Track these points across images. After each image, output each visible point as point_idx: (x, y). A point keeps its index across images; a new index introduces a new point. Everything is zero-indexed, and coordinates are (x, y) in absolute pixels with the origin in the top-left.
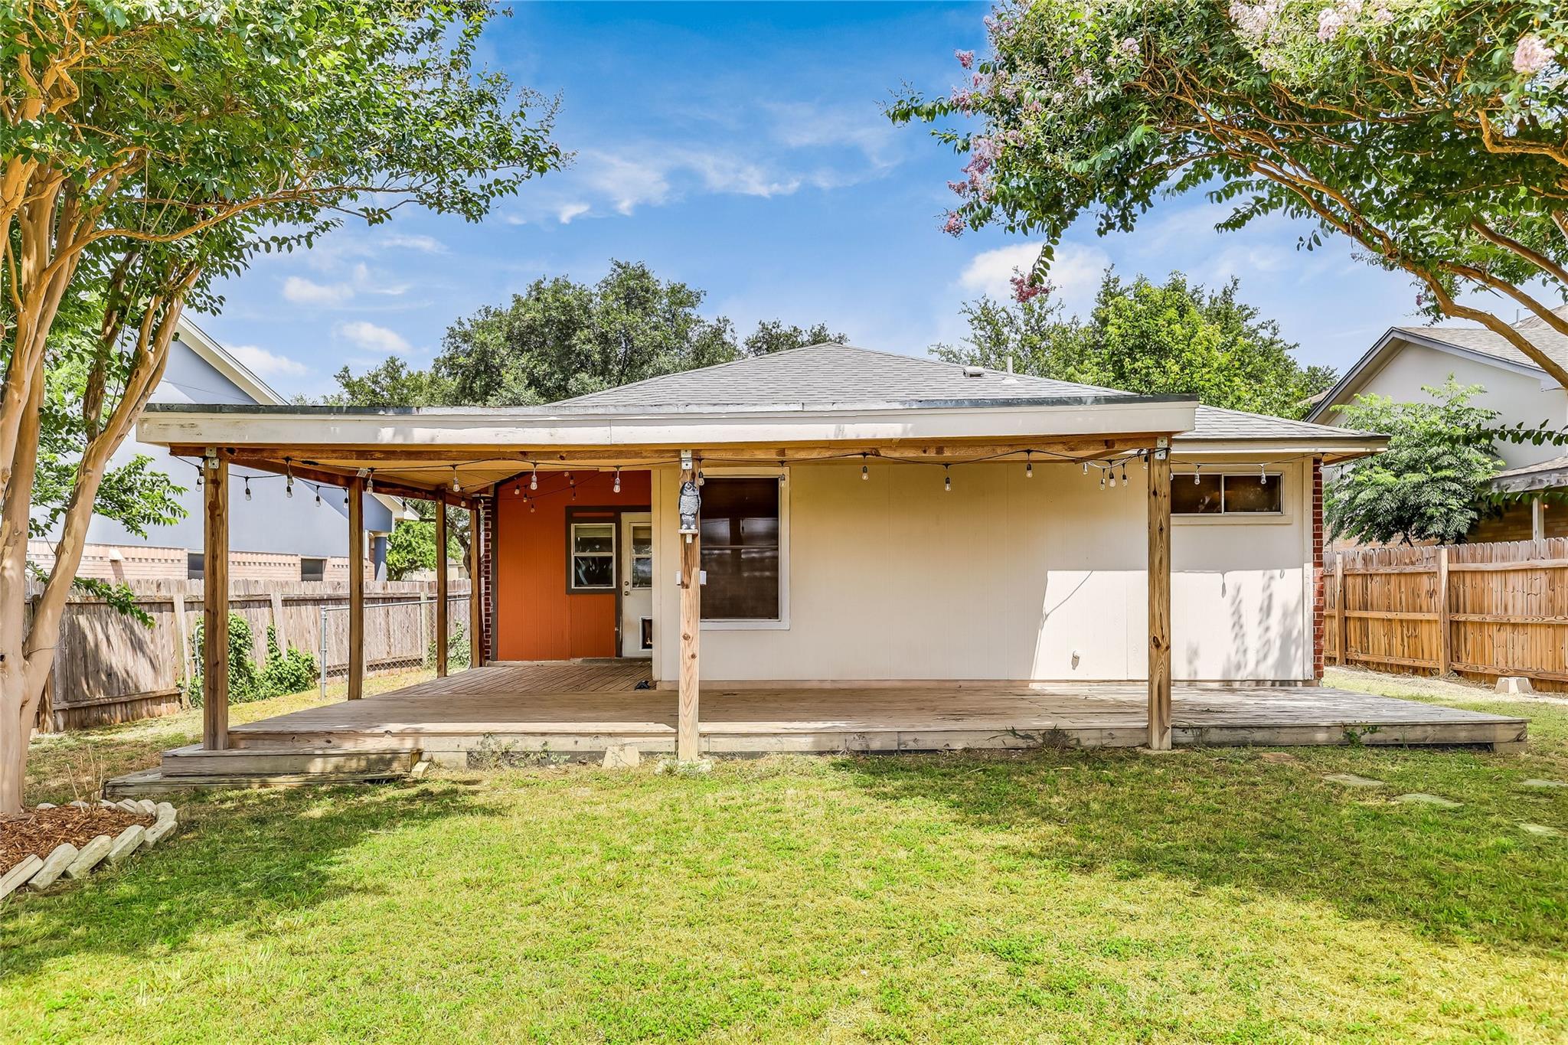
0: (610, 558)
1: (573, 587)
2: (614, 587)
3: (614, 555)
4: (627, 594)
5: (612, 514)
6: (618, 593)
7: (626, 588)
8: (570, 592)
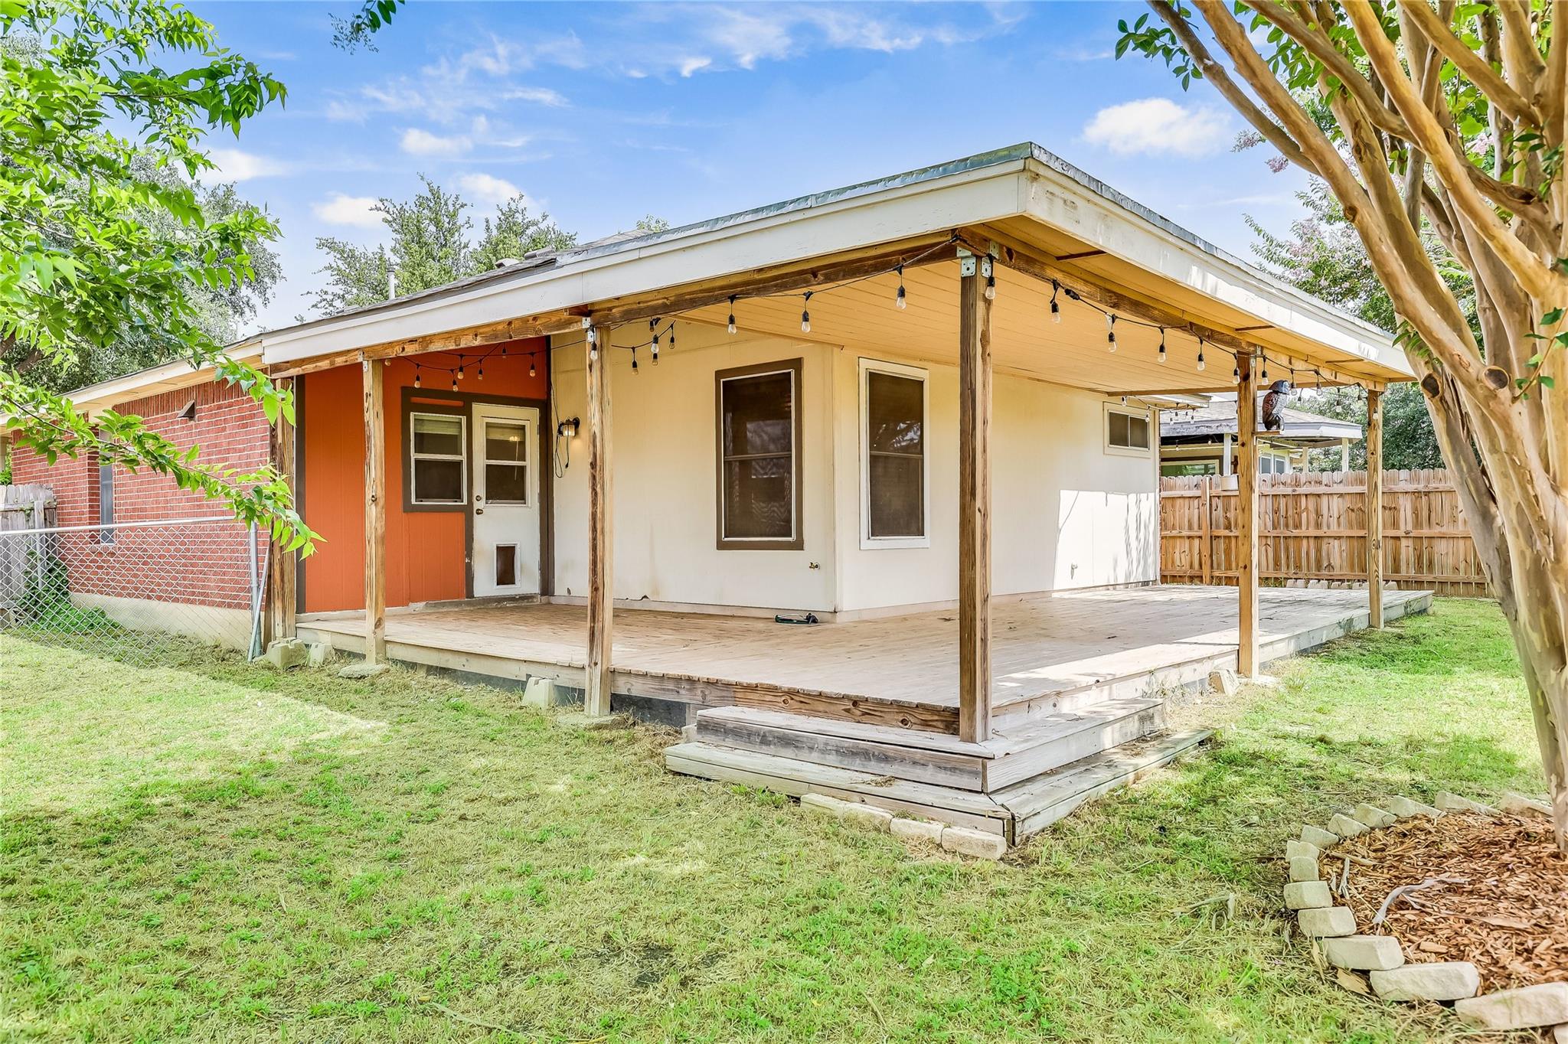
0: (460, 463)
1: (413, 501)
2: (465, 502)
3: (463, 458)
4: (479, 512)
5: (460, 403)
6: (468, 512)
7: (477, 505)
8: (408, 508)
